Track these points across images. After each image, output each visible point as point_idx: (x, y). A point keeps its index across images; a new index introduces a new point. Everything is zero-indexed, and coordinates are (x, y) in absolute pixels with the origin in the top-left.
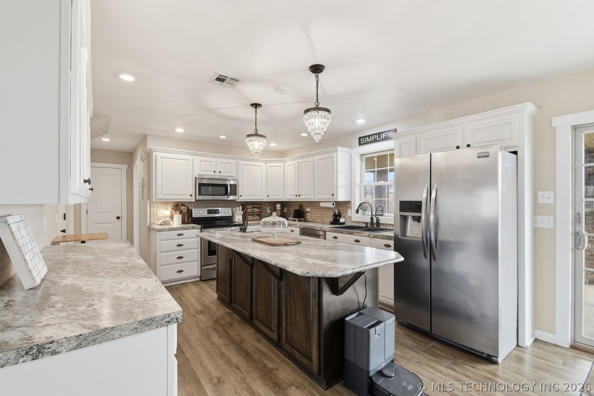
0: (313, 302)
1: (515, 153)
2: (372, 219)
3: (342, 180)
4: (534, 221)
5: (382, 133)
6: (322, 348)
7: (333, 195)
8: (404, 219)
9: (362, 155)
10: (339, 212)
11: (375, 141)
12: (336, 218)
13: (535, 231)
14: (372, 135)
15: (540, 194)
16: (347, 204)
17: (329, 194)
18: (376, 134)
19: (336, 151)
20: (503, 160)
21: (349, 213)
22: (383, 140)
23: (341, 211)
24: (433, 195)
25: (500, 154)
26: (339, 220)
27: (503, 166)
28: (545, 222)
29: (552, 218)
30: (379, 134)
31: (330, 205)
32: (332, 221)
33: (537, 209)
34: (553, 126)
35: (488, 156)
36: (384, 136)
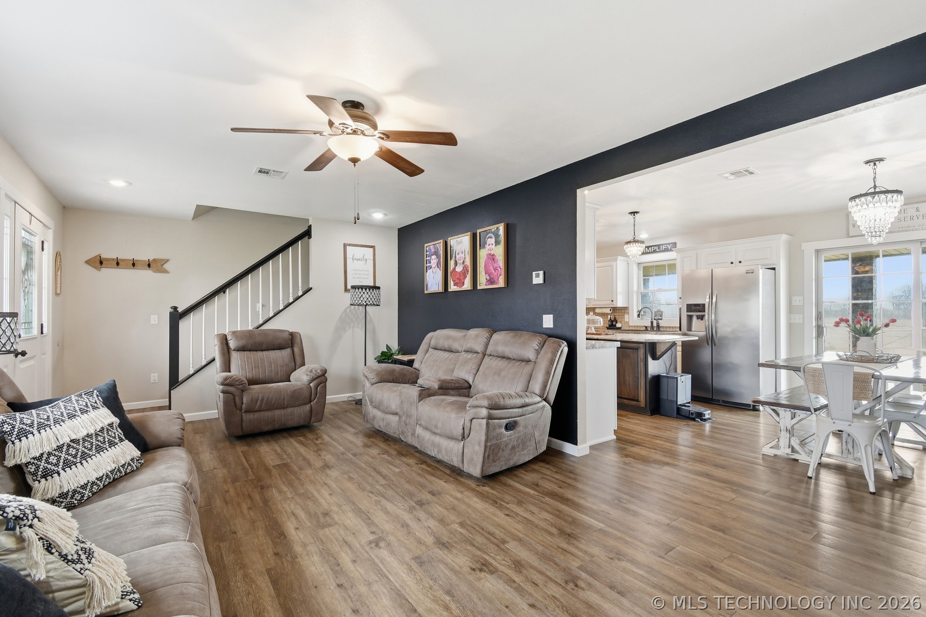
0: (642, 365)
1: (774, 269)
2: (652, 323)
3: (620, 287)
4: (789, 319)
5: (662, 245)
6: (648, 391)
7: (612, 301)
8: (690, 318)
9: (639, 264)
10: (615, 318)
11: (655, 252)
12: (612, 323)
13: (790, 326)
14: (651, 246)
15: (794, 298)
16: (624, 310)
17: (609, 300)
18: (655, 246)
19: (616, 260)
20: (764, 275)
21: (626, 318)
22: (663, 251)
23: (617, 317)
24: (714, 300)
25: (761, 271)
26: (615, 325)
27: (763, 279)
28: (797, 319)
29: (802, 315)
30: (659, 246)
31: (608, 311)
32: (608, 326)
33: (791, 309)
34: (802, 249)
35: (753, 273)
36: (663, 248)
